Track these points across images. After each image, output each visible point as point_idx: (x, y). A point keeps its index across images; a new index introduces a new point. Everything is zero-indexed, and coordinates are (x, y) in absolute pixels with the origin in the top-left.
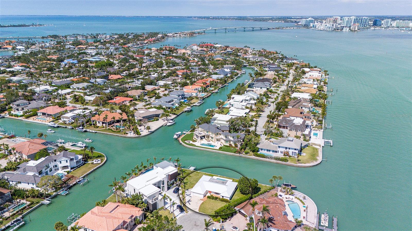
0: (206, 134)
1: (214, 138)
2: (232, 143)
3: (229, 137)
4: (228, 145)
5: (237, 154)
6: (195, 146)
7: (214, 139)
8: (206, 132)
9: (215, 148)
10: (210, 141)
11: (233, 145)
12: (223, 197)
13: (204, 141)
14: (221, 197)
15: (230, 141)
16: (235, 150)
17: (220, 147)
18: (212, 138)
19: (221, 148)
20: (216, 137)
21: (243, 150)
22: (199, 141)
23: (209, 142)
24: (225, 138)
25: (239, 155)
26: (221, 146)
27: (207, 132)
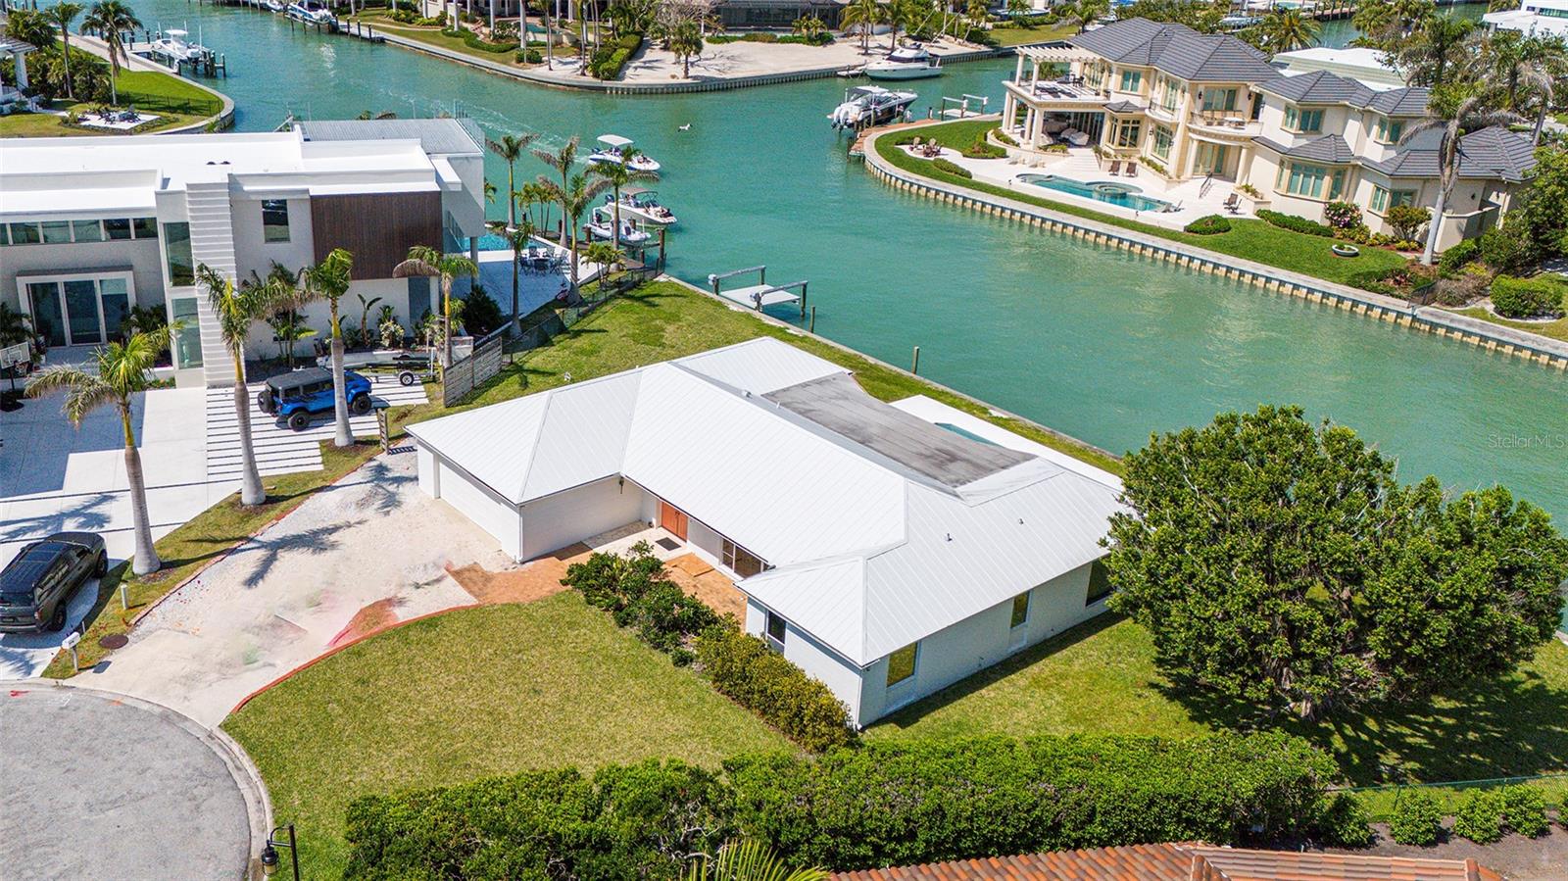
0: (1116, 99)
1: (1177, 140)
2: (1363, 195)
3: (1352, 131)
4: (1313, 212)
5: (1380, 300)
6: (963, 177)
7: (1175, 151)
8: (1114, 81)
9: (1148, 217)
10: (1131, 169)
11: (1375, 224)
12: (777, 625)
13: (1080, 164)
14: (754, 625)
15: (1344, 171)
16: (1370, 263)
17: (1216, 219)
18: (1164, 135)
19: (1208, 230)
20: (1200, 125)
21: (1479, 270)
22: (1029, 157)
23: (1122, 179)
24: (1287, 140)
25: (1402, 305)
26: (1226, 214)
27: (1126, 75)
